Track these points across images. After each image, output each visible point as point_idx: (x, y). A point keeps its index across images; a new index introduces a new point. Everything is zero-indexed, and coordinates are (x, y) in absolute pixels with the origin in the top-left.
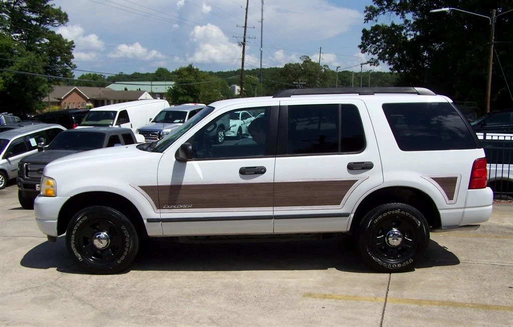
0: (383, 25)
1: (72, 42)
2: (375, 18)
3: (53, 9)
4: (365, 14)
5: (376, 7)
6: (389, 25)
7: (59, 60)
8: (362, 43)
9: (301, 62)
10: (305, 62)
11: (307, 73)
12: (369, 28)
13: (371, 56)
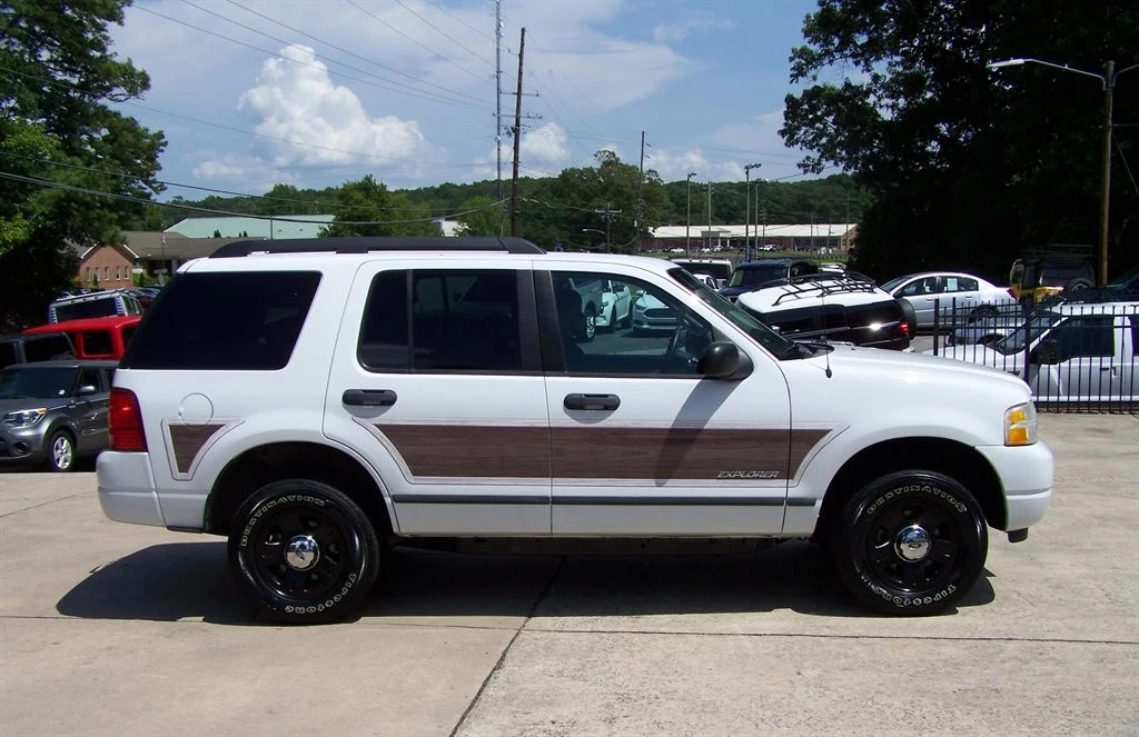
0: (826, 87)
1: (160, 135)
2: (812, 73)
3: (115, 63)
4: (792, 65)
5: (816, 48)
6: (839, 85)
8: (786, 124)
9: (597, 165)
10: (606, 164)
11: (611, 189)
12: (798, 95)
13: (806, 152)
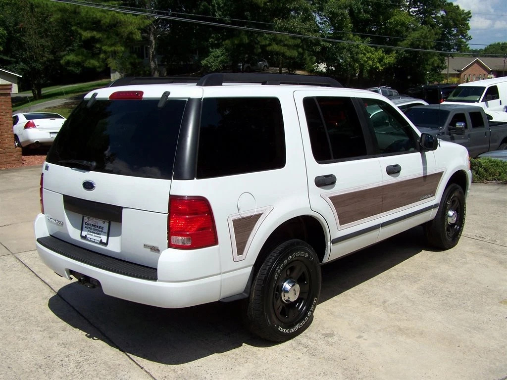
7: (455, 32)
